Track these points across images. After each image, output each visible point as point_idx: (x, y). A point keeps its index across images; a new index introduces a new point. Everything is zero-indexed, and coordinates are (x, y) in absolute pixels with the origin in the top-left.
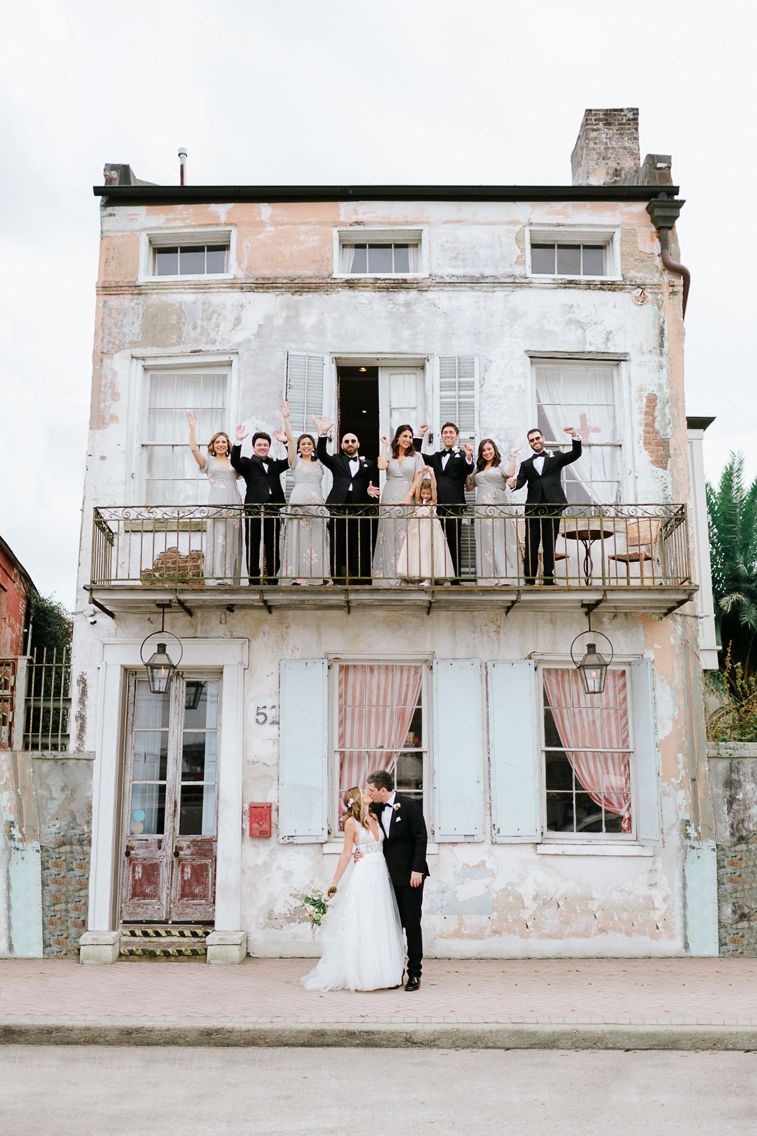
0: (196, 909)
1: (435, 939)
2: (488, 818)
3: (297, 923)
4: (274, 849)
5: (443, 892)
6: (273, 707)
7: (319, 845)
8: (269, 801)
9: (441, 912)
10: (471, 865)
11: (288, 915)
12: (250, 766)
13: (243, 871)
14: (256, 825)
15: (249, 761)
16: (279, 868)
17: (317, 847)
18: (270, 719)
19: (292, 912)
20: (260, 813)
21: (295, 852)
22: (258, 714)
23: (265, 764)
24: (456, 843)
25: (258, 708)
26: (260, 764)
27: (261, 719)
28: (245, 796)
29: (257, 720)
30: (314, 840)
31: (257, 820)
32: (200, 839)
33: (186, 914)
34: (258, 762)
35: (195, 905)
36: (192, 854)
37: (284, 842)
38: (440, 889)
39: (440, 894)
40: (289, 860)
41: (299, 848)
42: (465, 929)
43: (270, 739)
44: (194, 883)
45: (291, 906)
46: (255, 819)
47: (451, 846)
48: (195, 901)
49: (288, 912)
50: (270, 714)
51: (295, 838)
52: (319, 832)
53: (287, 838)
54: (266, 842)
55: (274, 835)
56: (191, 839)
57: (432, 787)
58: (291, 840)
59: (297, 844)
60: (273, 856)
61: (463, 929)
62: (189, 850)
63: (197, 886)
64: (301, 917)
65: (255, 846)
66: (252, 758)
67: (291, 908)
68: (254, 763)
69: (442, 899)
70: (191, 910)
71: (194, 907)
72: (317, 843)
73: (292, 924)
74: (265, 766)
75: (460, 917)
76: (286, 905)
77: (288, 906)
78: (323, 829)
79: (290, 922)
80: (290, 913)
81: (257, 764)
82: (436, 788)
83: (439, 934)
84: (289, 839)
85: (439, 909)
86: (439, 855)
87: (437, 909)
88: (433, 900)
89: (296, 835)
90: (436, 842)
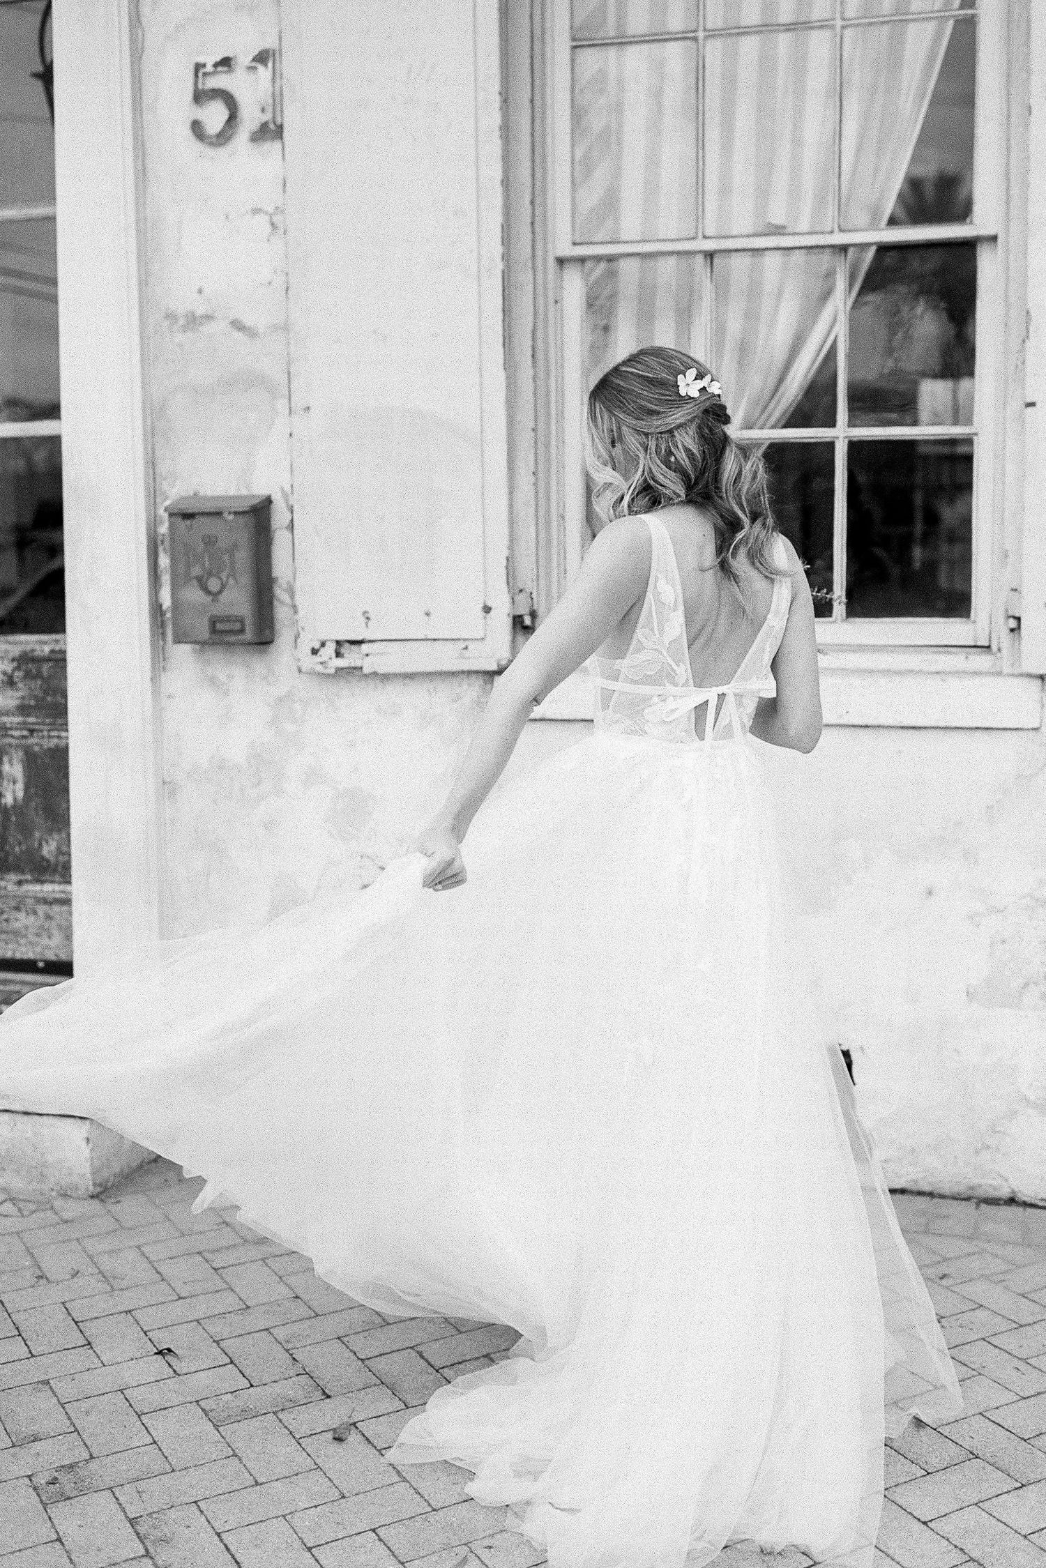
0: (49, 917)
1: (1014, 1113)
4: (289, 695)
6: (262, 58)
7: (478, 682)
8: (260, 488)
12: (179, 338)
13: (168, 788)
14: (193, 595)
15: (171, 316)
16: (313, 776)
17: (470, 690)
18: (250, 118)
20: (210, 541)
21: (379, 710)
22: (199, 97)
23: (237, 325)
25: (198, 67)
26: (218, 327)
27: (214, 116)
28: (163, 468)
29: (197, 127)
30: (447, 659)
31: (196, 571)
32: (47, 649)
33: (16, 933)
34: (208, 318)
35: (45, 901)
36: (23, 709)
37: (320, 668)
38: (1044, 893)
40: (352, 745)
41: (393, 693)
43: (256, 211)
44: (40, 821)
46: (188, 566)
48: (48, 888)
50: (241, 84)
51: (365, 648)
52: (472, 624)
53: (331, 648)
54: (258, 664)
55: (284, 637)
56: (16, 651)
58: (351, 658)
59: (386, 677)
60: (290, 727)
62: (10, 693)
63: (50, 831)
65: (212, 681)
66: (183, 299)
68: (193, 321)
70: (32, 918)
71: (42, 909)
72: (470, 673)
74: (239, 335)
78: (487, 609)
81: (207, 328)
82: (1032, 404)
83: (1032, 1098)
84: (338, 654)
85: (1036, 984)
86: (1043, 729)
87: (1026, 985)
88: (1003, 942)
89: (368, 638)
90: (1026, 670)
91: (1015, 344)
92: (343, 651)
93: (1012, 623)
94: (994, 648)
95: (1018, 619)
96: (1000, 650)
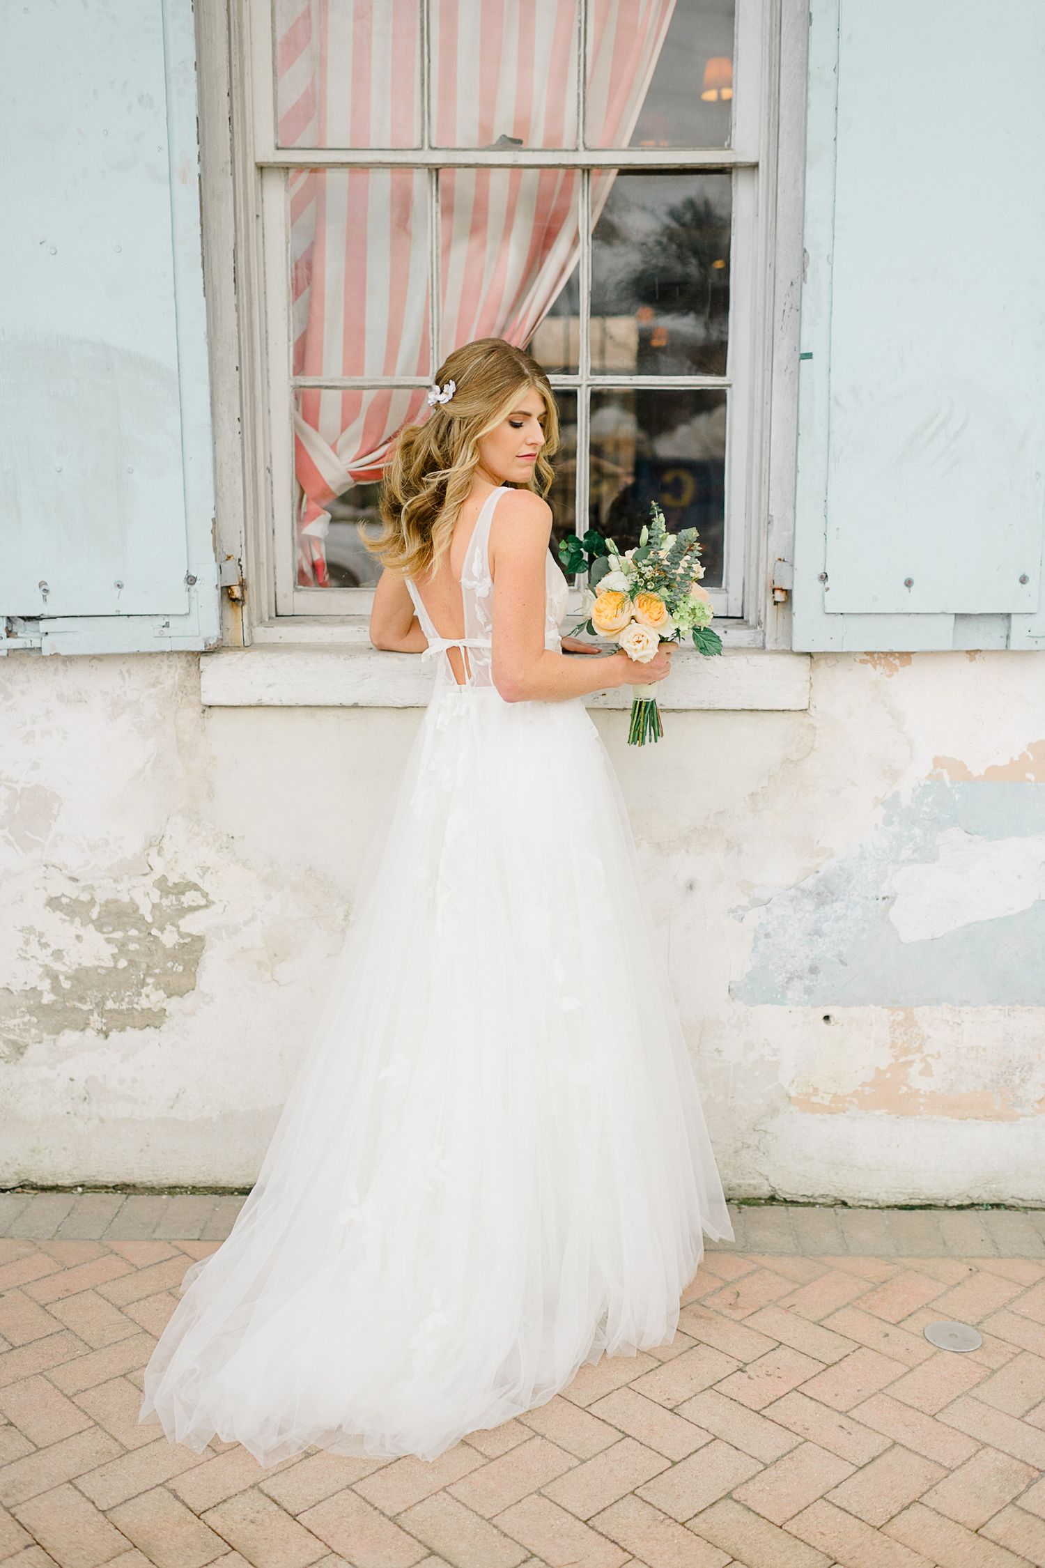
1: (774, 1112)
3: (90, 1033)
5: (824, 895)
7: (181, 663)
9: (808, 991)
10: (977, 769)
11: (48, 998)
17: (172, 674)
19: (66, 985)
21: (60, 697)
24: (906, 656)
30: (144, 637)
38: (809, 883)
39: (809, 905)
40: (29, 735)
41: (78, 678)
42: (927, 1072)
45: (58, 954)
47: (874, 673)
49: (46, 985)
51: (43, 626)
52: (173, 597)
53: (4, 624)
57: (783, 354)
58: (26, 637)
59: (69, 659)
61: (915, 1070)
64: (110, 1005)
67: (57, 966)
69: (819, 933)
72: (171, 653)
73: (70, 1037)
75: (901, 1016)
76: (34, 948)
77: (45, 956)
78: (191, 580)
79: (57, 1030)
80: (55, 988)
82: (808, 356)
83: (793, 1094)
84: (9, 633)
85: (800, 978)
86: (812, 712)
87: (791, 979)
88: (767, 935)
89: (47, 613)
90: (795, 649)
91: (782, 288)
92: (15, 629)
93: (780, 596)
94: (751, 618)
95: (788, 593)
96: (759, 623)
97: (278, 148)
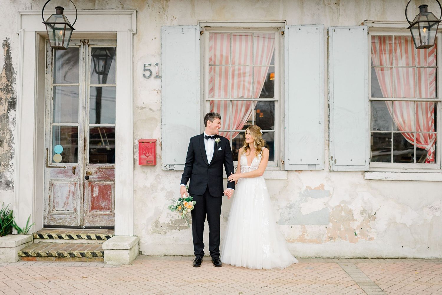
0: (103, 218)
2: (327, 151)
3: (177, 230)
4: (159, 174)
5: (291, 207)
6: (157, 64)
8: (154, 137)
9: (289, 223)
10: (313, 188)
11: (171, 224)
12: (139, 111)
13: (135, 191)
14: (143, 156)
15: (138, 107)
16: (163, 189)
18: (154, 74)
19: (174, 222)
20: (147, 147)
21: (175, 177)
22: (145, 70)
23: (151, 109)
24: (301, 171)
25: (145, 65)
26: (147, 109)
27: (147, 74)
28: (135, 134)
29: (144, 75)
31: (144, 152)
32: (104, 166)
33: (95, 221)
34: (145, 108)
35: (102, 215)
36: (99, 178)
37: (166, 170)
38: (288, 205)
39: (288, 209)
40: (170, 183)
41: (178, 174)
42: (307, 236)
43: (155, 90)
44: (101, 199)
45: (173, 217)
46: (143, 151)
47: (297, 173)
48: (102, 212)
49: (170, 222)
50: (155, 70)
51: (174, 166)
53: (168, 166)
54: (153, 169)
55: (158, 164)
56: (98, 167)
57: (282, 128)
58: (172, 168)
59: (176, 171)
60: (158, 180)
61: (306, 235)
62: (96, 175)
63: (103, 201)
64: (180, 225)
65: (144, 172)
66: (140, 104)
67: (172, 219)
68: (142, 108)
69: (290, 213)
70: (99, 218)
71: (101, 216)
73: (174, 231)
74: (150, 111)
75: (303, 227)
76: (169, 216)
77: (170, 218)
79: (172, 230)
80: (172, 223)
81: (145, 110)
82: (286, 128)
83: (287, 239)
84: (169, 167)
85: (287, 220)
86: (288, 179)
87: (286, 221)
88: (282, 214)
89: (175, 164)
90: (285, 170)
91: (282, 118)
92: (170, 166)
93: (283, 162)
94: (279, 166)
95: (284, 162)
96: (280, 166)
97: (209, 98)
